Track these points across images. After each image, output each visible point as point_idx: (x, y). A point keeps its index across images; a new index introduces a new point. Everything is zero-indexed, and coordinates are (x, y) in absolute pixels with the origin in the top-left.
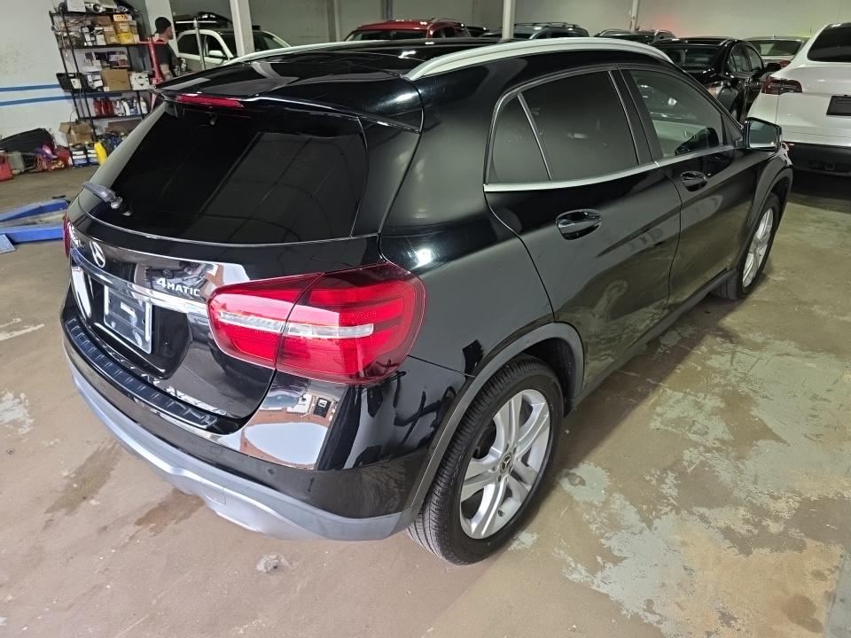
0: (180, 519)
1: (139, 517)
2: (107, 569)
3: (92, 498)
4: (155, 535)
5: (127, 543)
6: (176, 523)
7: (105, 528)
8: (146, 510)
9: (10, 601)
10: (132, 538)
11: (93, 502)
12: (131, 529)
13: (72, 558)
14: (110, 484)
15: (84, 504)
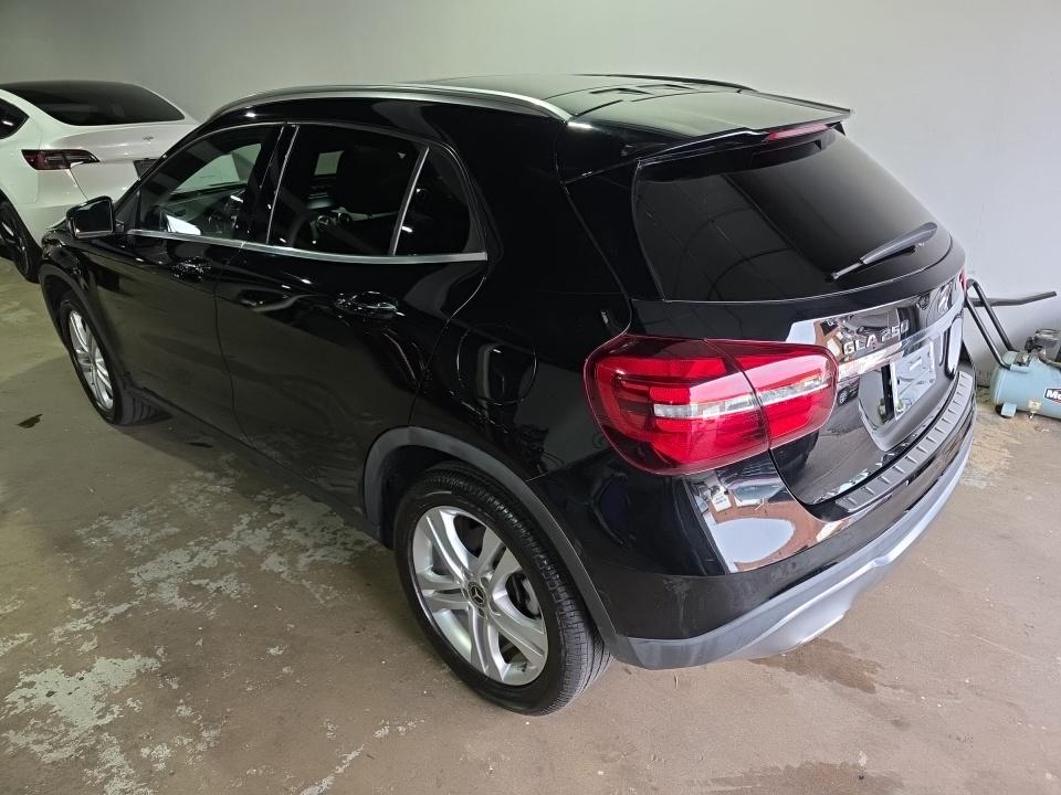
0: (845, 650)
1: (862, 693)
2: (949, 693)
3: (856, 766)
4: (880, 666)
5: (905, 688)
6: (852, 652)
7: (897, 723)
8: (847, 690)
9: (1053, 773)
10: (894, 687)
11: (863, 761)
12: (883, 694)
13: (958, 739)
14: (820, 756)
15: (870, 772)
